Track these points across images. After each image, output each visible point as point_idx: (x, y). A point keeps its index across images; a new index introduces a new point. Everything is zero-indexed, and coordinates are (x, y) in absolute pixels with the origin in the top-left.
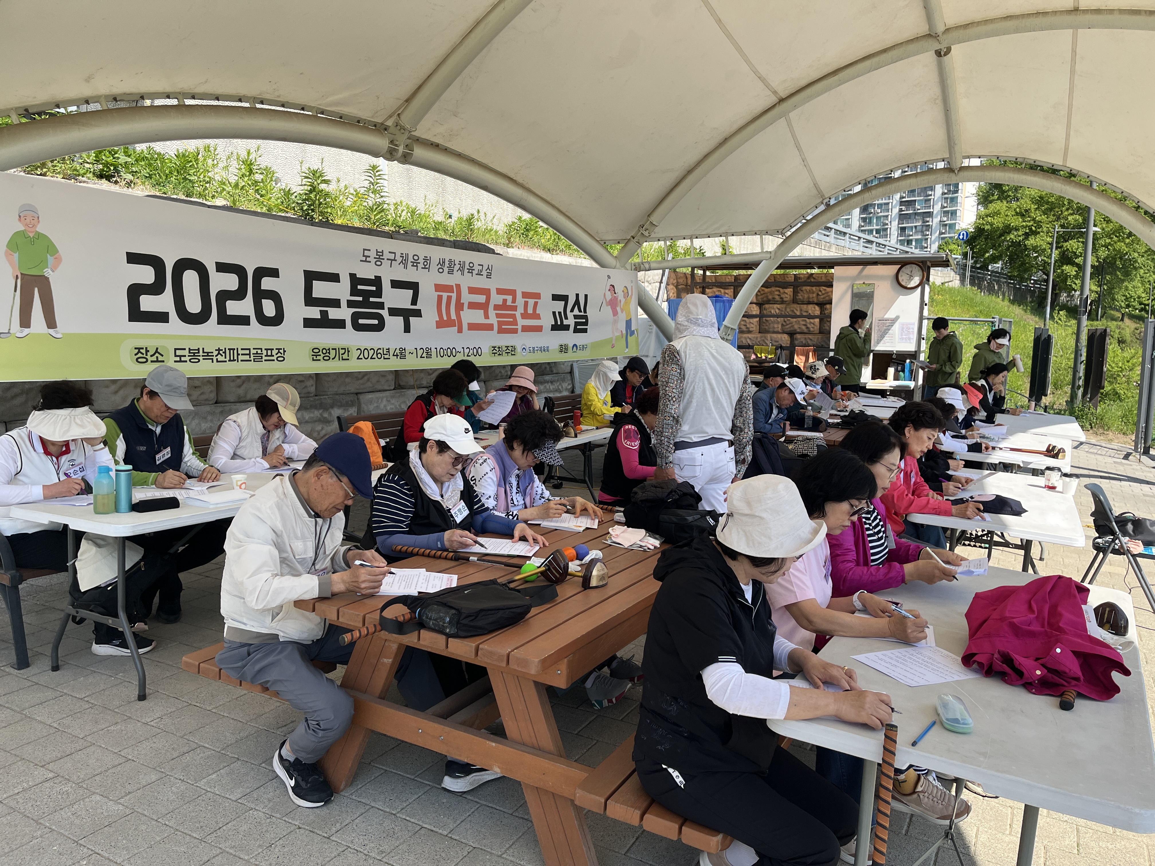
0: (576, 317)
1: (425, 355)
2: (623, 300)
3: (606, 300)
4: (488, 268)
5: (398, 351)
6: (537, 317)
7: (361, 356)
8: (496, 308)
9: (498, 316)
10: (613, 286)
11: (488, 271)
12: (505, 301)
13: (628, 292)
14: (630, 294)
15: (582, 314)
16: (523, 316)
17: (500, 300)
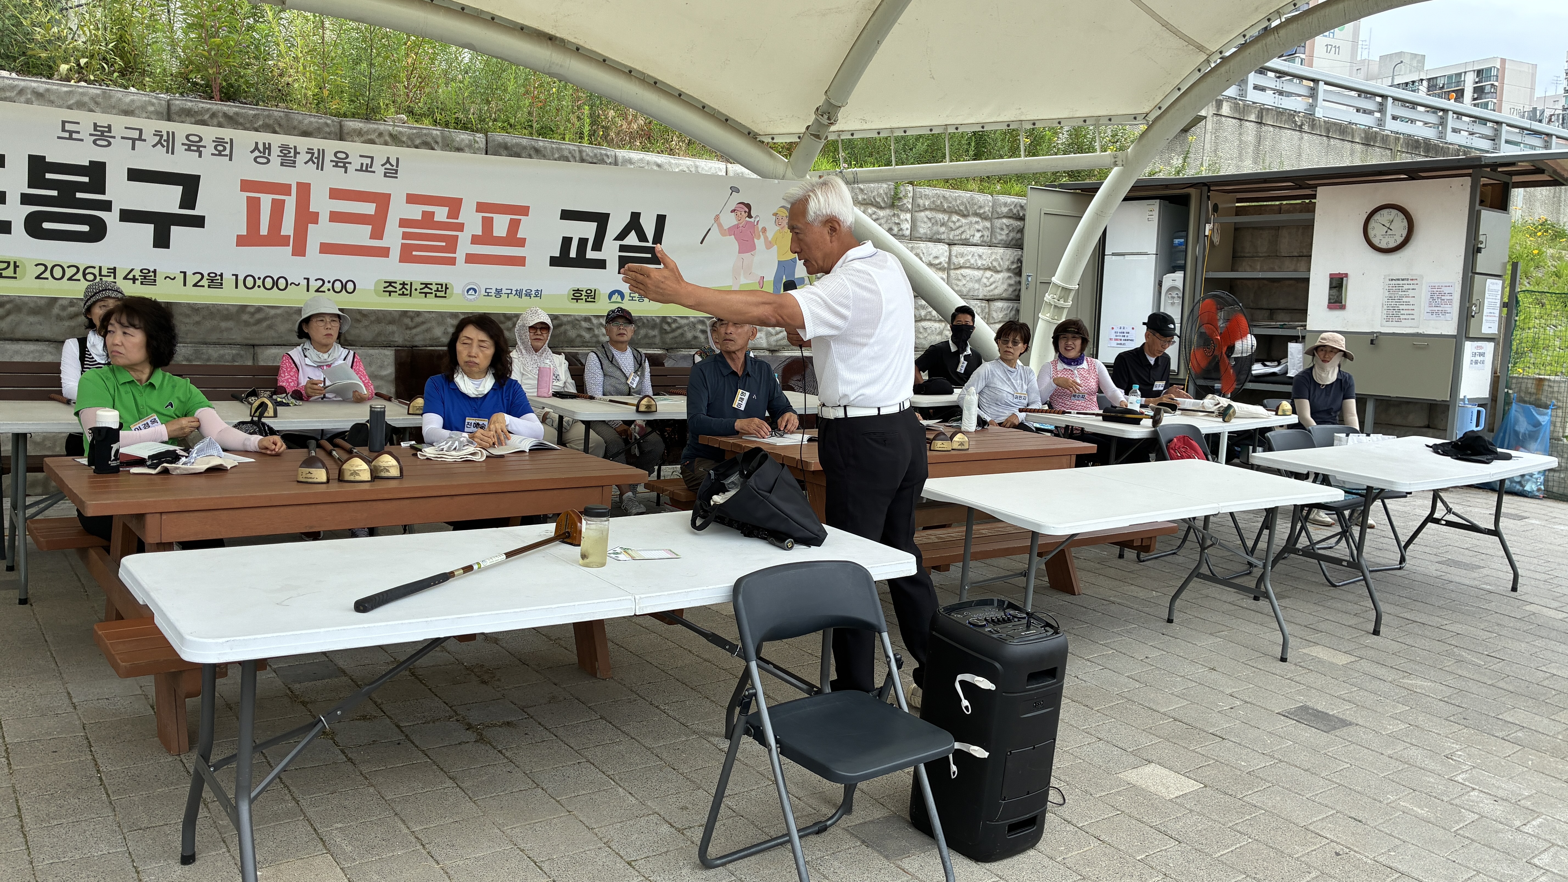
1: (205, 282)
2: (772, 230)
3: (720, 226)
4: (388, 161)
5: (137, 273)
6: (521, 243)
7: (47, 274)
8: (403, 223)
9: (405, 236)
10: (748, 206)
11: (387, 166)
12: (428, 215)
15: (650, 244)
16: (475, 240)
17: (415, 212)
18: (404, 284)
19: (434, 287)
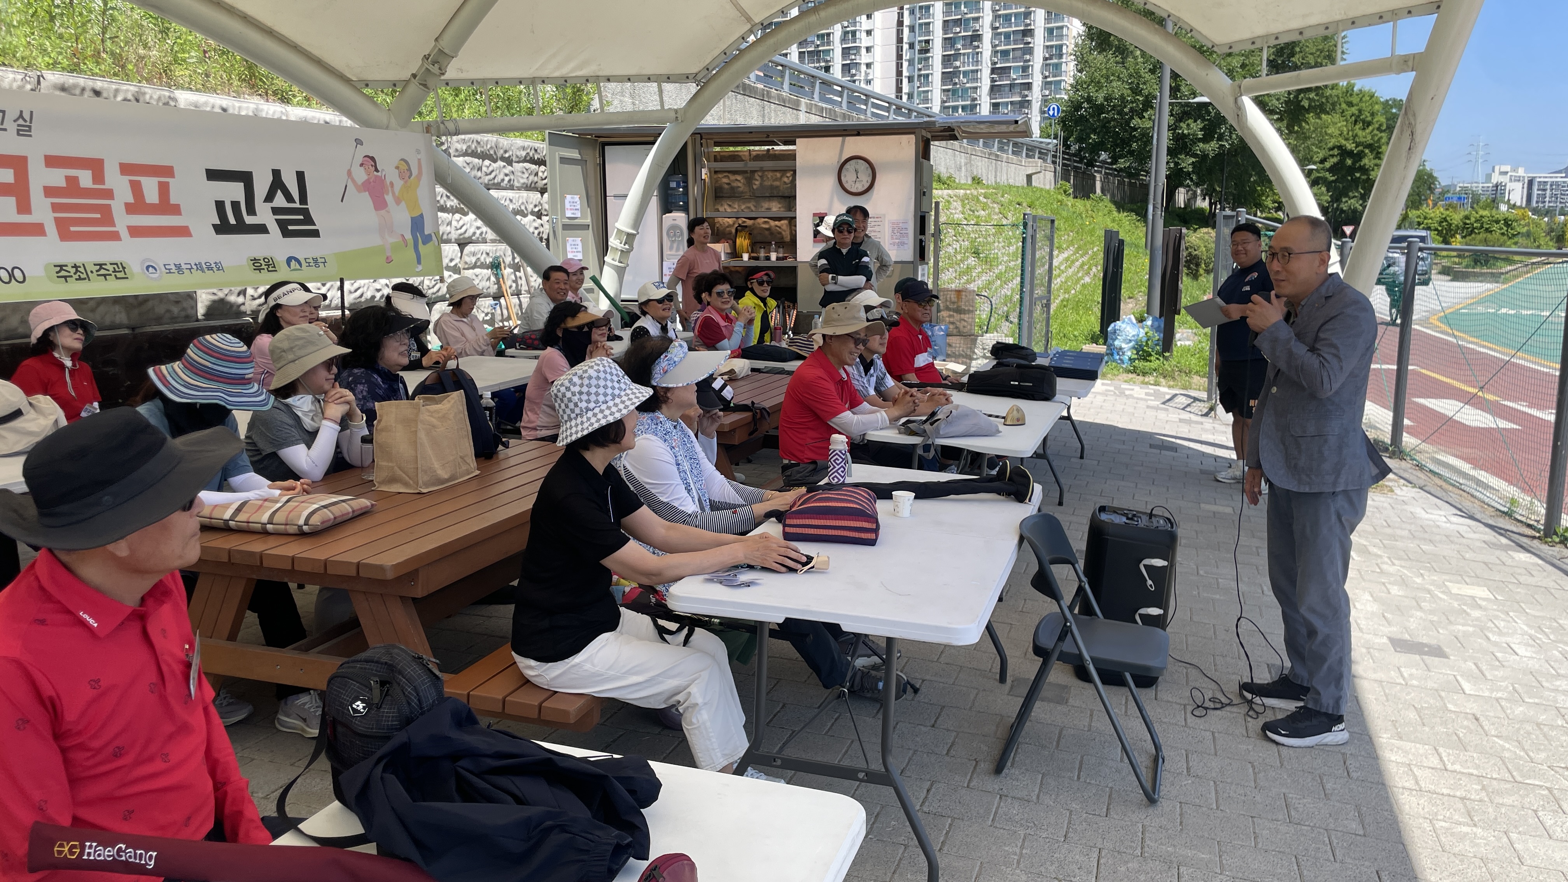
0: (276, 211)
2: (399, 184)
3: (353, 181)
4: (21, 116)
6: (176, 210)
8: (49, 191)
9: (55, 208)
10: (373, 159)
11: (21, 122)
12: (72, 181)
13: (409, 170)
14: (415, 172)
15: (297, 205)
16: (130, 209)
17: (57, 177)
18: (75, 266)
19: (111, 268)
